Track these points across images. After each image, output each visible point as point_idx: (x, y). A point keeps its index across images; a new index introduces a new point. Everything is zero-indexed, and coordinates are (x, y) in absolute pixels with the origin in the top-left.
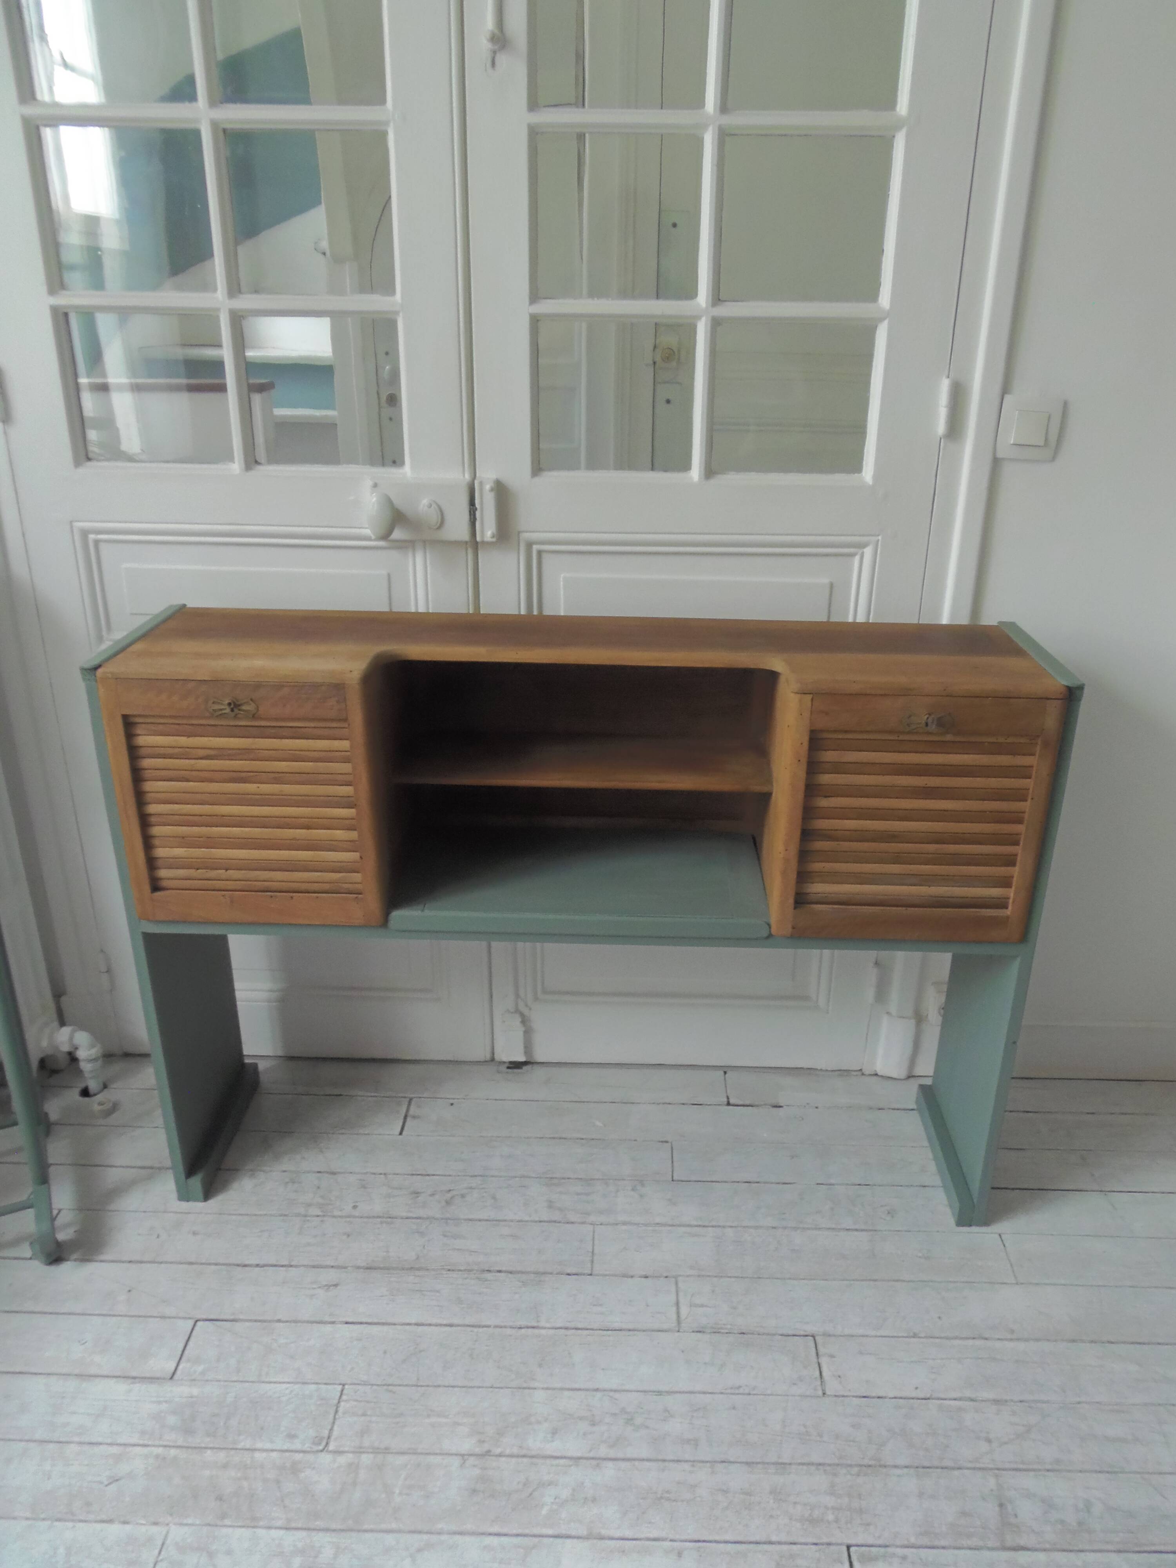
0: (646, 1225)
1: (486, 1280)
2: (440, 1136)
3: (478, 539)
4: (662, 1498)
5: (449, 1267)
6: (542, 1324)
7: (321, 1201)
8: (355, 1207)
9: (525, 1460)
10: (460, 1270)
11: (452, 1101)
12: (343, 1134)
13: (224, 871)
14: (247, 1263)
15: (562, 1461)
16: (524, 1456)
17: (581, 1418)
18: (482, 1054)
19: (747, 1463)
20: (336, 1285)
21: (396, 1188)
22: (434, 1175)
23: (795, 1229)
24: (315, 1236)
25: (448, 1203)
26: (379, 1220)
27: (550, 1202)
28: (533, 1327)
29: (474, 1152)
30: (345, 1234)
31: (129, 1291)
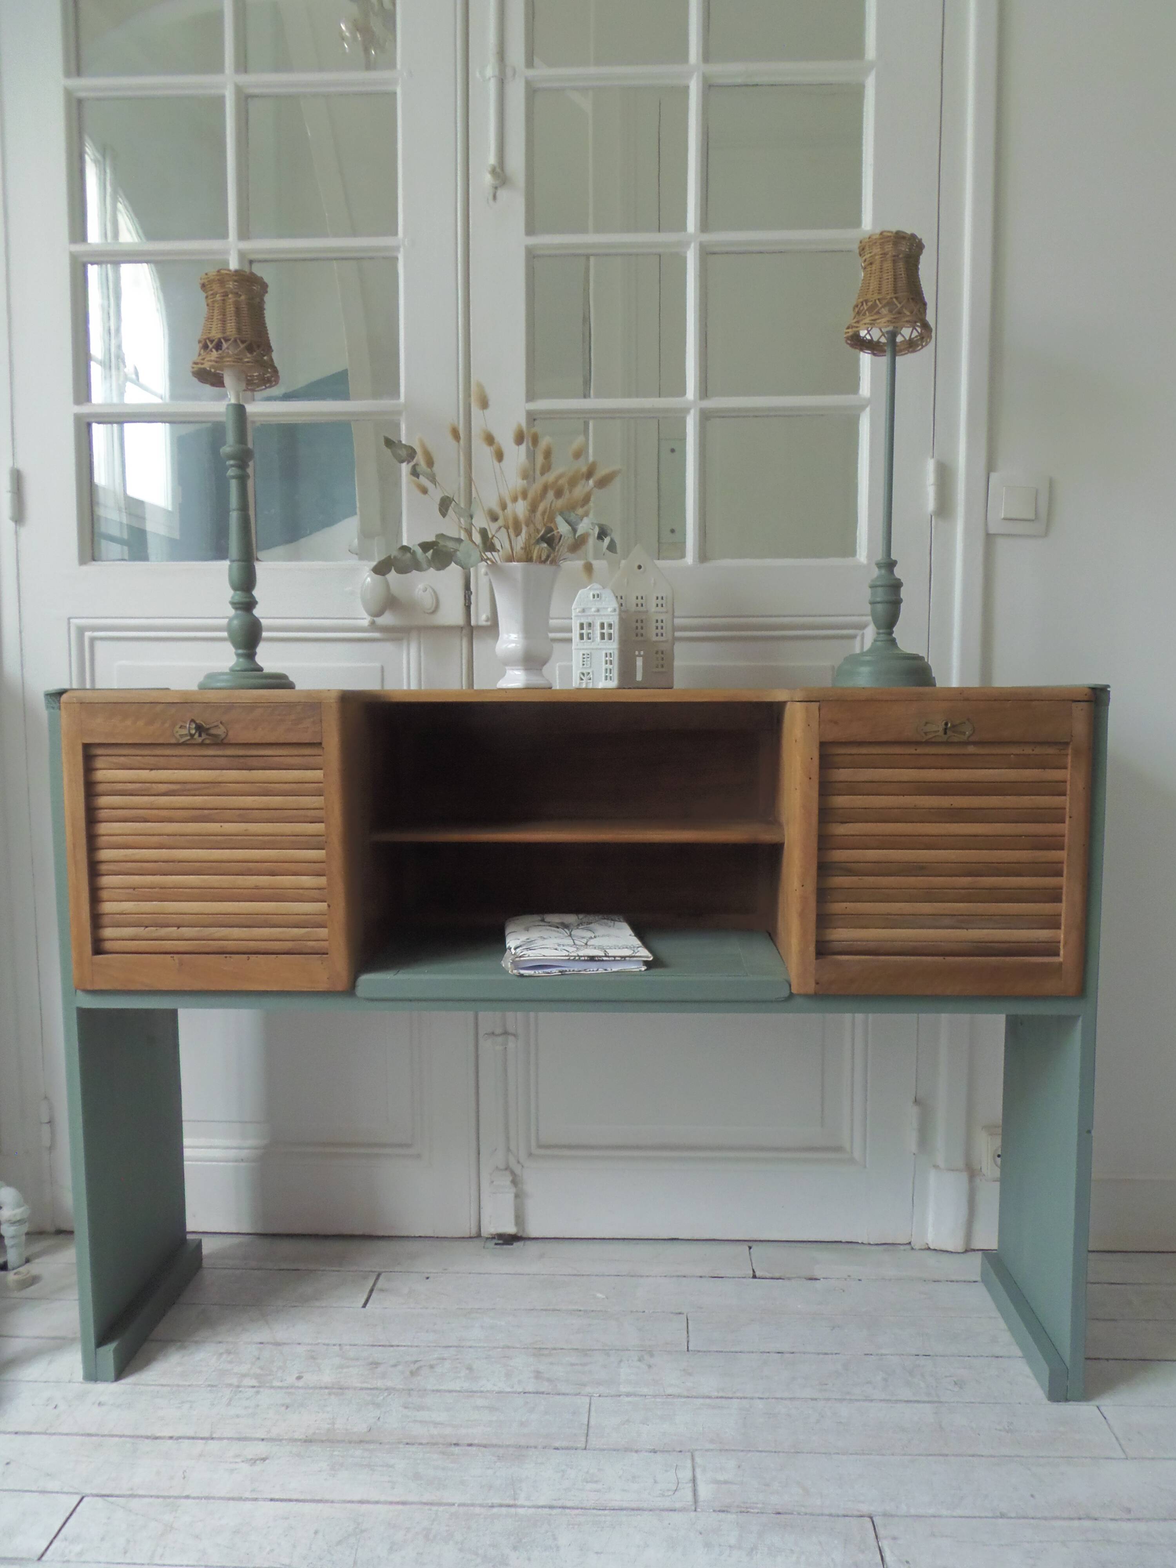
0: (655, 1396)
1: (453, 1455)
2: (410, 1308)
3: (473, 623)
5: (408, 1441)
6: (519, 1503)
7: (259, 1371)
8: (299, 1378)
10: (421, 1444)
11: (430, 1275)
12: (295, 1306)
13: (176, 928)
14: (158, 1435)
18: (467, 1227)
20: (264, 1459)
21: (352, 1359)
22: (398, 1346)
23: (841, 1400)
24: (246, 1408)
25: (413, 1374)
26: (327, 1391)
27: (538, 1372)
28: (509, 1506)
29: (449, 1323)
30: (283, 1405)
31: (8, 1464)
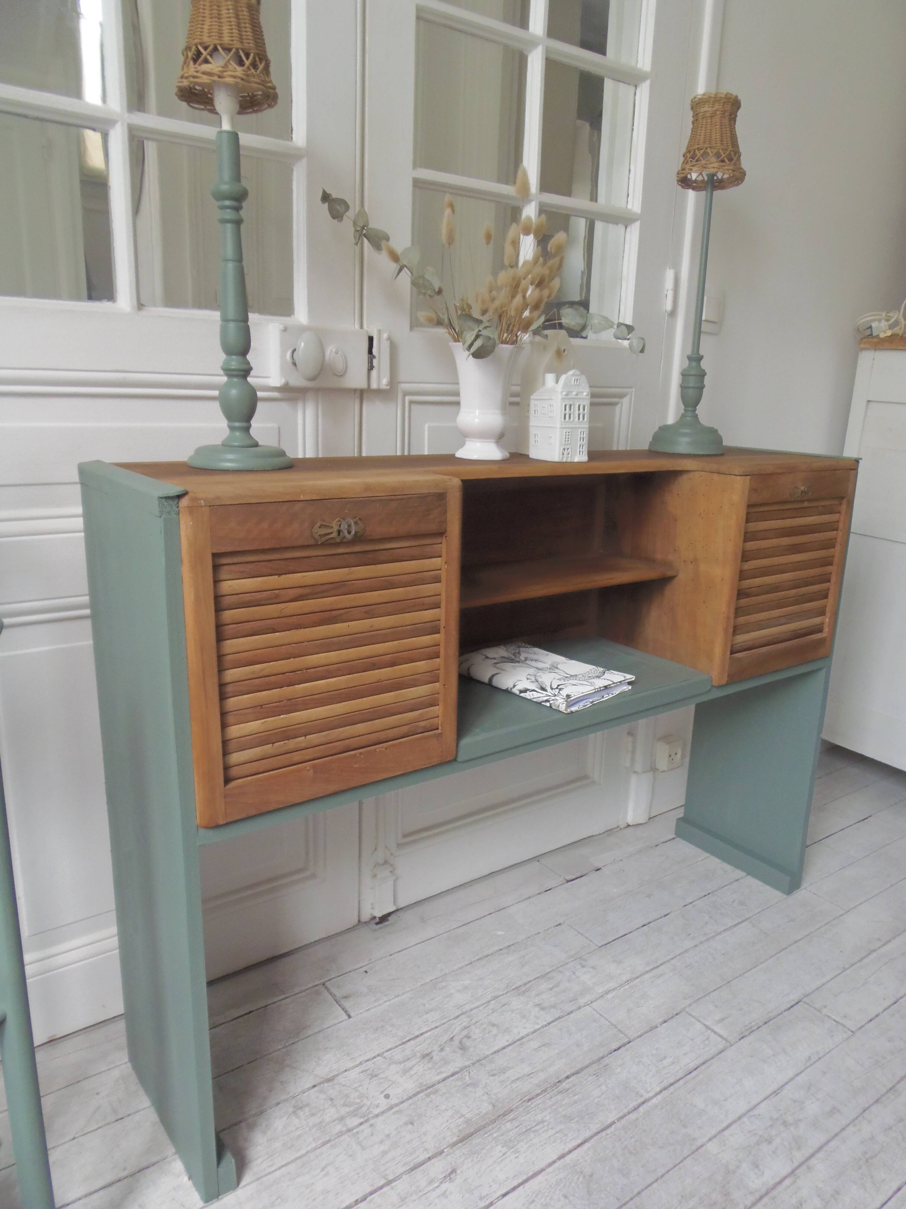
0: (621, 986)
1: (568, 1090)
2: (386, 1001)
3: (374, 386)
4: (867, 1160)
5: (527, 1098)
6: (647, 1096)
7: (348, 1109)
8: (387, 1097)
9: (766, 1200)
10: (538, 1095)
11: (364, 969)
13: (304, 737)
15: (787, 1182)
16: (761, 1198)
17: (758, 1143)
19: (877, 1101)
20: (454, 1171)
21: (404, 1061)
22: (422, 1034)
23: (708, 940)
24: (381, 1142)
25: (463, 1048)
26: (422, 1094)
27: (538, 1005)
28: (643, 1103)
29: (432, 999)
30: (406, 1124)
